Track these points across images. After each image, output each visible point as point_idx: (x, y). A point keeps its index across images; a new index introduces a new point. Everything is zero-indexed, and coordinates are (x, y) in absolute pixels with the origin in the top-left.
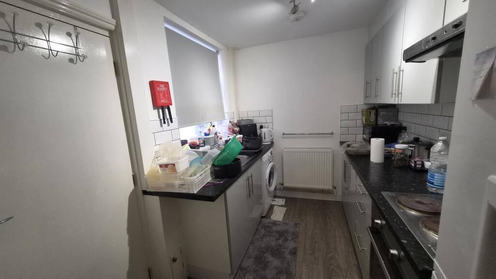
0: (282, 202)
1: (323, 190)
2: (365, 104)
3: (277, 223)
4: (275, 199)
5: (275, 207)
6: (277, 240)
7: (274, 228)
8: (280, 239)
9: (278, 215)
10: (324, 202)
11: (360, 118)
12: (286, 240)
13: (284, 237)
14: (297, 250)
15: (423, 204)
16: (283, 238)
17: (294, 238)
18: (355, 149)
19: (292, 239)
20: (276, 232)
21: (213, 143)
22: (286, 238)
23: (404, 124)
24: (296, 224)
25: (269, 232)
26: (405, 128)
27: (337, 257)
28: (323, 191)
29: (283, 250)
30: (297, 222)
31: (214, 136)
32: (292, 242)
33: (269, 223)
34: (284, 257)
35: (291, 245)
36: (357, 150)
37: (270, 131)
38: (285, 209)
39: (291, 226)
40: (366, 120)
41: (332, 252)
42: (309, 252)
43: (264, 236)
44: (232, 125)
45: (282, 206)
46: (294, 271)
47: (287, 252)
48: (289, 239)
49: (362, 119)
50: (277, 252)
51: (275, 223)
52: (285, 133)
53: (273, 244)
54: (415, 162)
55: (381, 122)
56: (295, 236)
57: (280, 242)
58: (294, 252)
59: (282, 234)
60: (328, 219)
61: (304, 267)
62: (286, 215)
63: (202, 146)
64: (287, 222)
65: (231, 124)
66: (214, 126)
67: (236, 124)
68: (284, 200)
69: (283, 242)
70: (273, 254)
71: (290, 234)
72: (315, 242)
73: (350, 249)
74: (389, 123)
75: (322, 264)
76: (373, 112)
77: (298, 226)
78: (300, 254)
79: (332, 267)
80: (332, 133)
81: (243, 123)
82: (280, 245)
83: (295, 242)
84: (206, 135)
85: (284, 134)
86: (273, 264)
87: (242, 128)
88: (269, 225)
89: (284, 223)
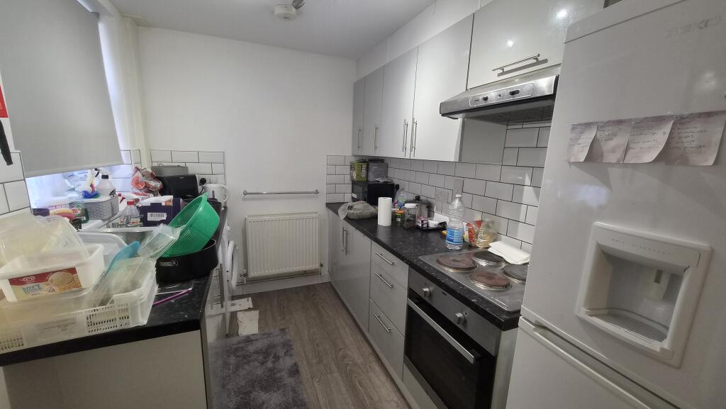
0: (247, 303)
1: (305, 271)
2: (354, 156)
3: (253, 338)
4: (234, 302)
5: (240, 315)
6: (262, 364)
7: (251, 348)
8: (266, 362)
9: (249, 325)
10: (308, 287)
11: (349, 173)
12: (277, 358)
13: (272, 355)
14: (298, 366)
15: (457, 261)
16: (271, 357)
17: (287, 351)
18: (359, 212)
19: (286, 354)
20: (257, 352)
21: (107, 214)
22: (275, 355)
23: (396, 182)
24: (282, 330)
25: (244, 358)
26: (398, 187)
27: (349, 353)
28: (305, 274)
29: (278, 375)
30: (281, 327)
31: (109, 198)
32: (287, 358)
33: (239, 343)
34: (285, 385)
35: (286, 362)
36: (360, 213)
37: (223, 188)
38: (257, 313)
39: (277, 336)
40: (357, 175)
41: (341, 349)
42: (315, 361)
43: (237, 367)
44: (143, 176)
45: (250, 309)
46: (305, 396)
47: (284, 374)
48: (280, 355)
49: (351, 174)
50: (271, 382)
51: (249, 340)
52: (248, 191)
53: (259, 372)
54: (422, 221)
55: (372, 178)
56: (288, 346)
57: (270, 364)
58: (295, 371)
59: (266, 353)
60: (322, 309)
61: (316, 384)
62: (262, 321)
63: (85, 222)
64: (267, 330)
65: (139, 174)
66: (105, 177)
67: (152, 174)
68: (250, 299)
69: (274, 362)
70: (266, 389)
71: (279, 348)
72: (318, 345)
73: (359, 337)
74: (381, 181)
75: (336, 370)
76: (364, 166)
77: (287, 330)
78: (304, 370)
79: (348, 368)
80: (317, 192)
81: (168, 174)
82: (270, 370)
83: (291, 355)
84: (86, 195)
85: (245, 194)
86: (272, 402)
87: (167, 182)
88: (240, 345)
89: (264, 333)
